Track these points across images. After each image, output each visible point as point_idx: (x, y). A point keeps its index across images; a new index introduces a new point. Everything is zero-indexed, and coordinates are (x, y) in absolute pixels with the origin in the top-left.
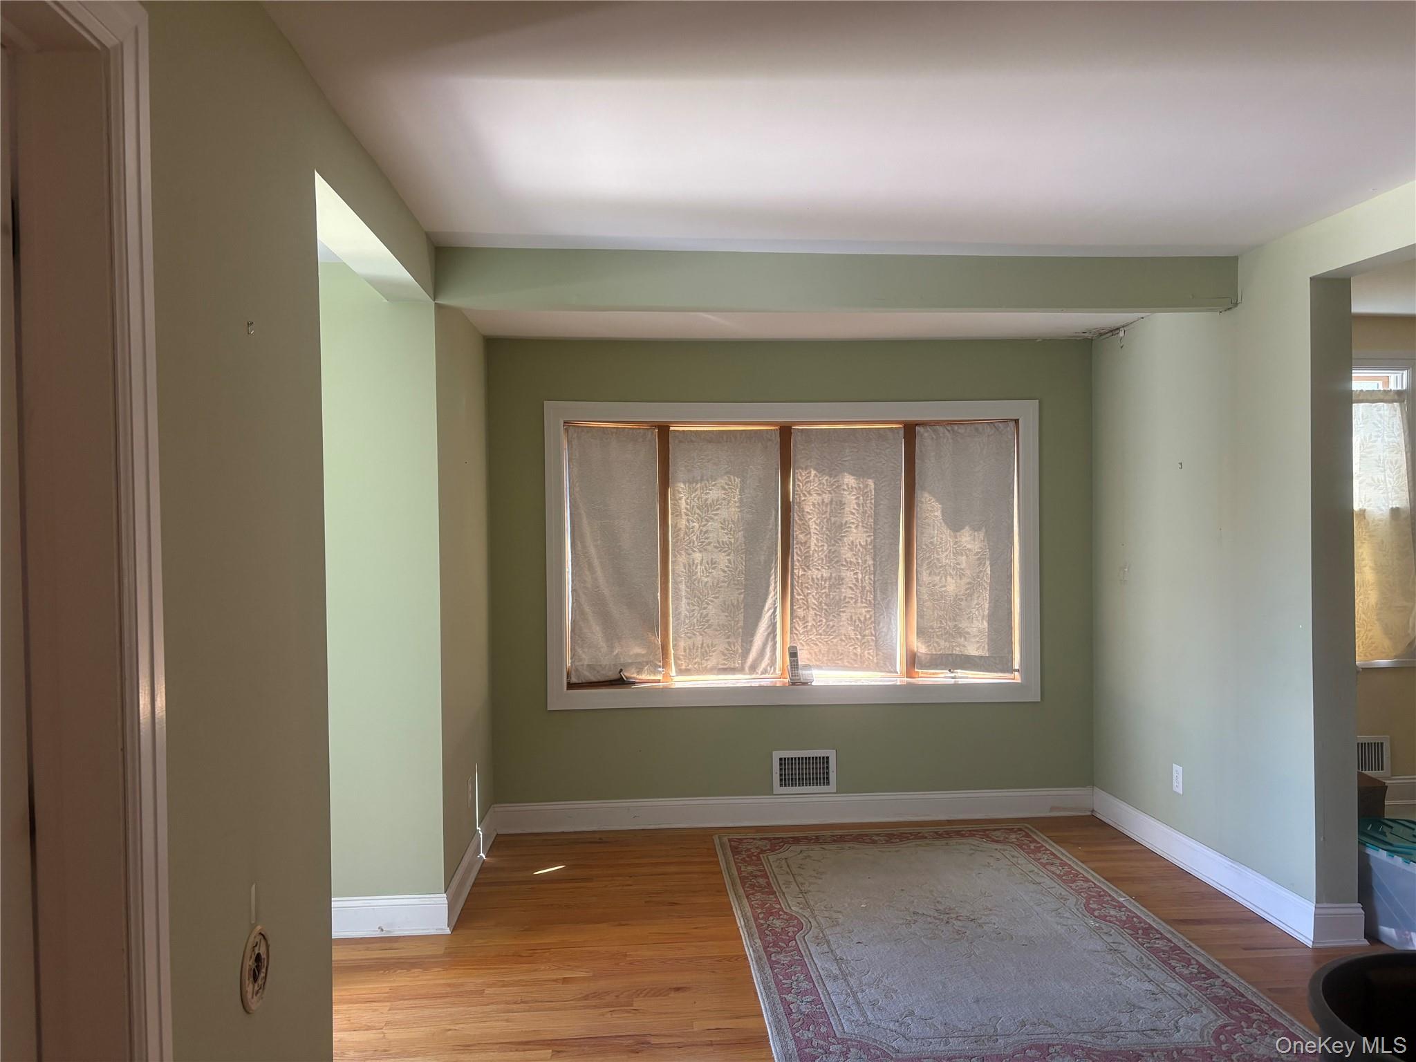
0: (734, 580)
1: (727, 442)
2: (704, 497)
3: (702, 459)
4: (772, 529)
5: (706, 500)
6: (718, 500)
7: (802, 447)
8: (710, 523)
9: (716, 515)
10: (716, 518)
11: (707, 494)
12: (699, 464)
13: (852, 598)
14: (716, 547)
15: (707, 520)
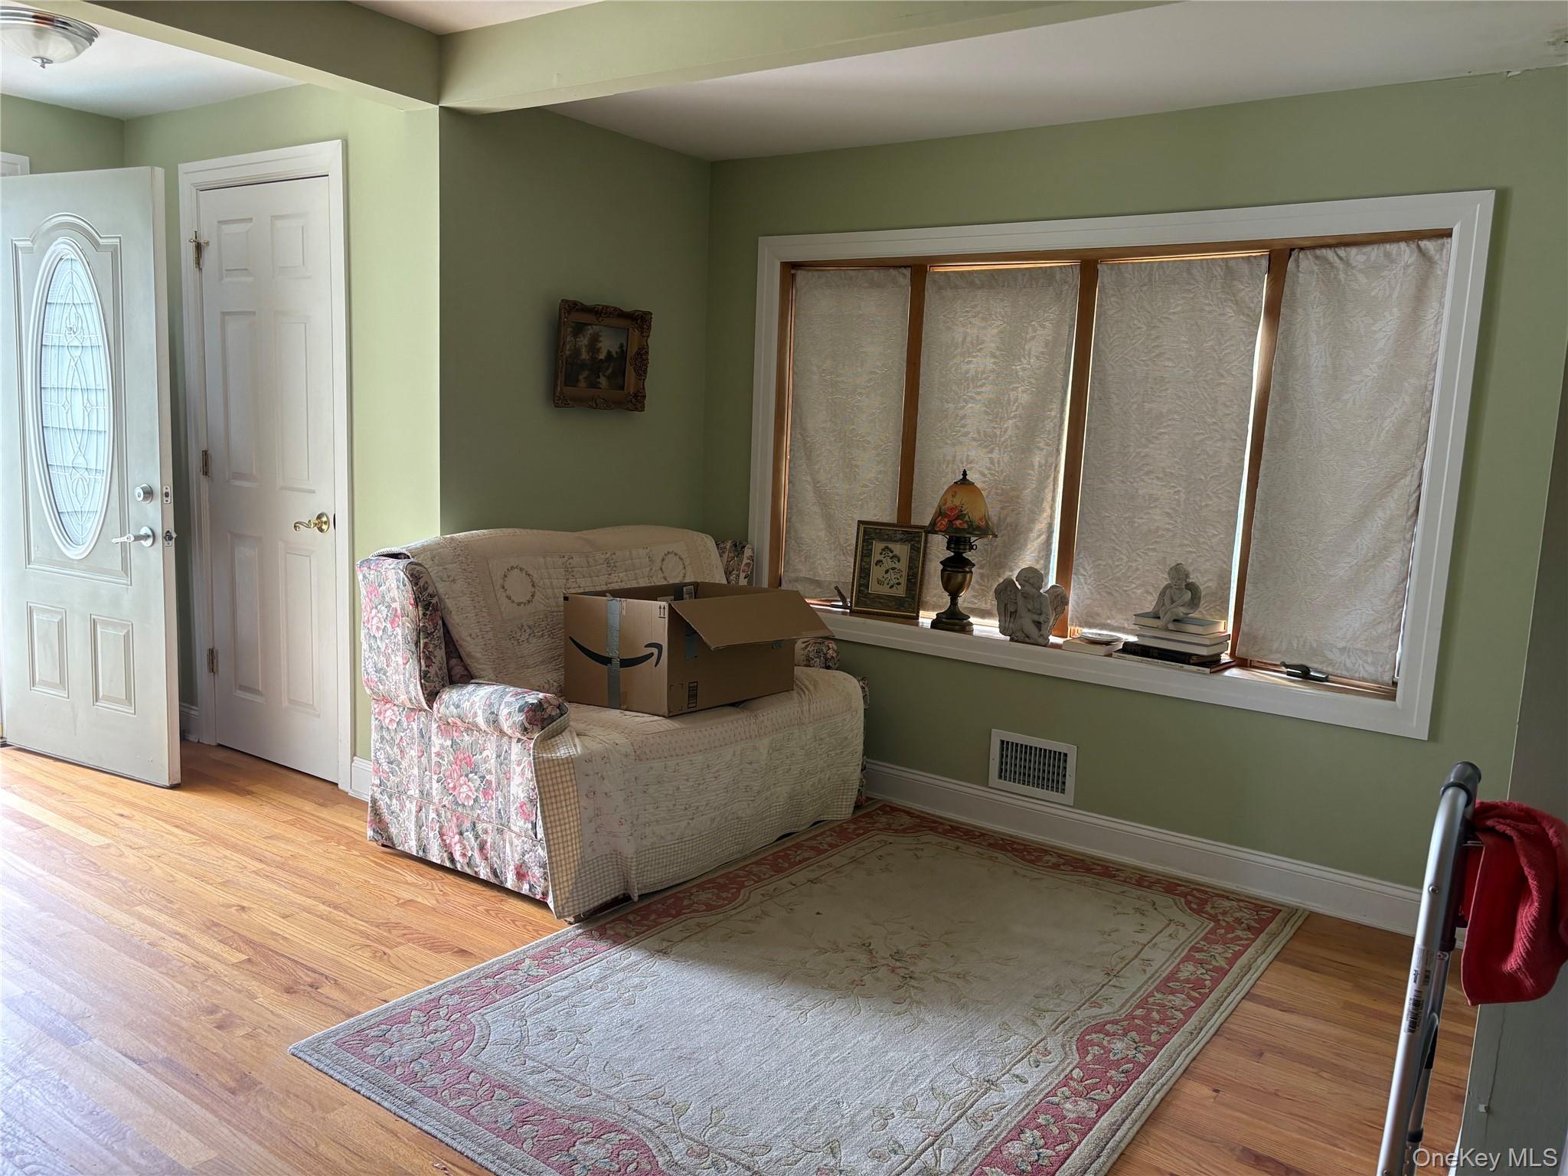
0: (997, 489)
1: (1003, 286)
2: (964, 367)
3: (967, 312)
4: (1055, 417)
5: (967, 372)
6: (983, 372)
7: (1111, 292)
8: (970, 405)
9: (978, 393)
10: (978, 397)
11: (969, 362)
12: (961, 319)
13: (1168, 530)
14: (974, 439)
15: (965, 400)
